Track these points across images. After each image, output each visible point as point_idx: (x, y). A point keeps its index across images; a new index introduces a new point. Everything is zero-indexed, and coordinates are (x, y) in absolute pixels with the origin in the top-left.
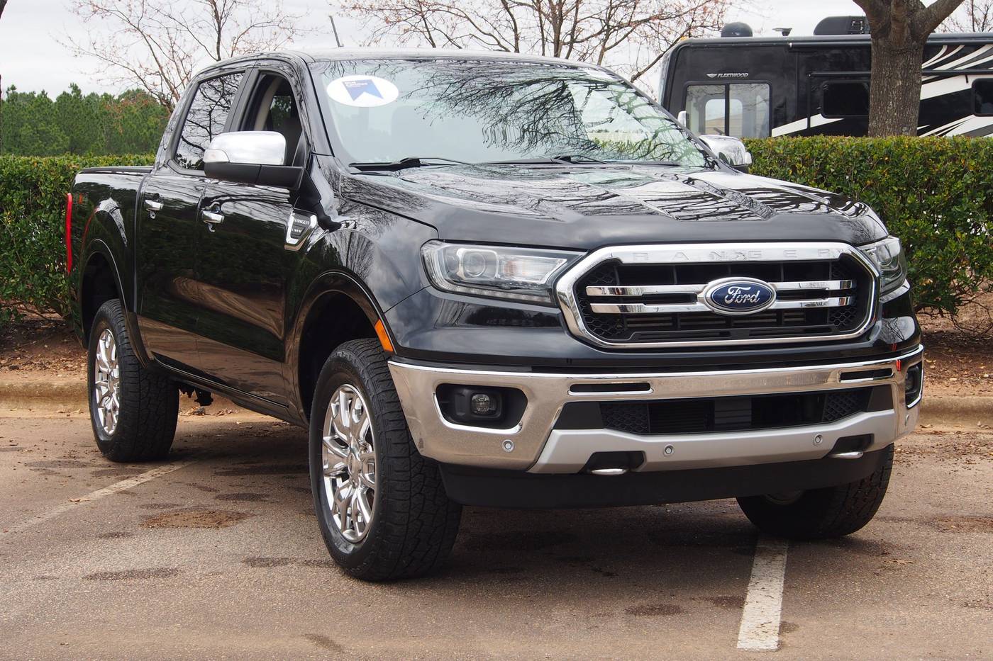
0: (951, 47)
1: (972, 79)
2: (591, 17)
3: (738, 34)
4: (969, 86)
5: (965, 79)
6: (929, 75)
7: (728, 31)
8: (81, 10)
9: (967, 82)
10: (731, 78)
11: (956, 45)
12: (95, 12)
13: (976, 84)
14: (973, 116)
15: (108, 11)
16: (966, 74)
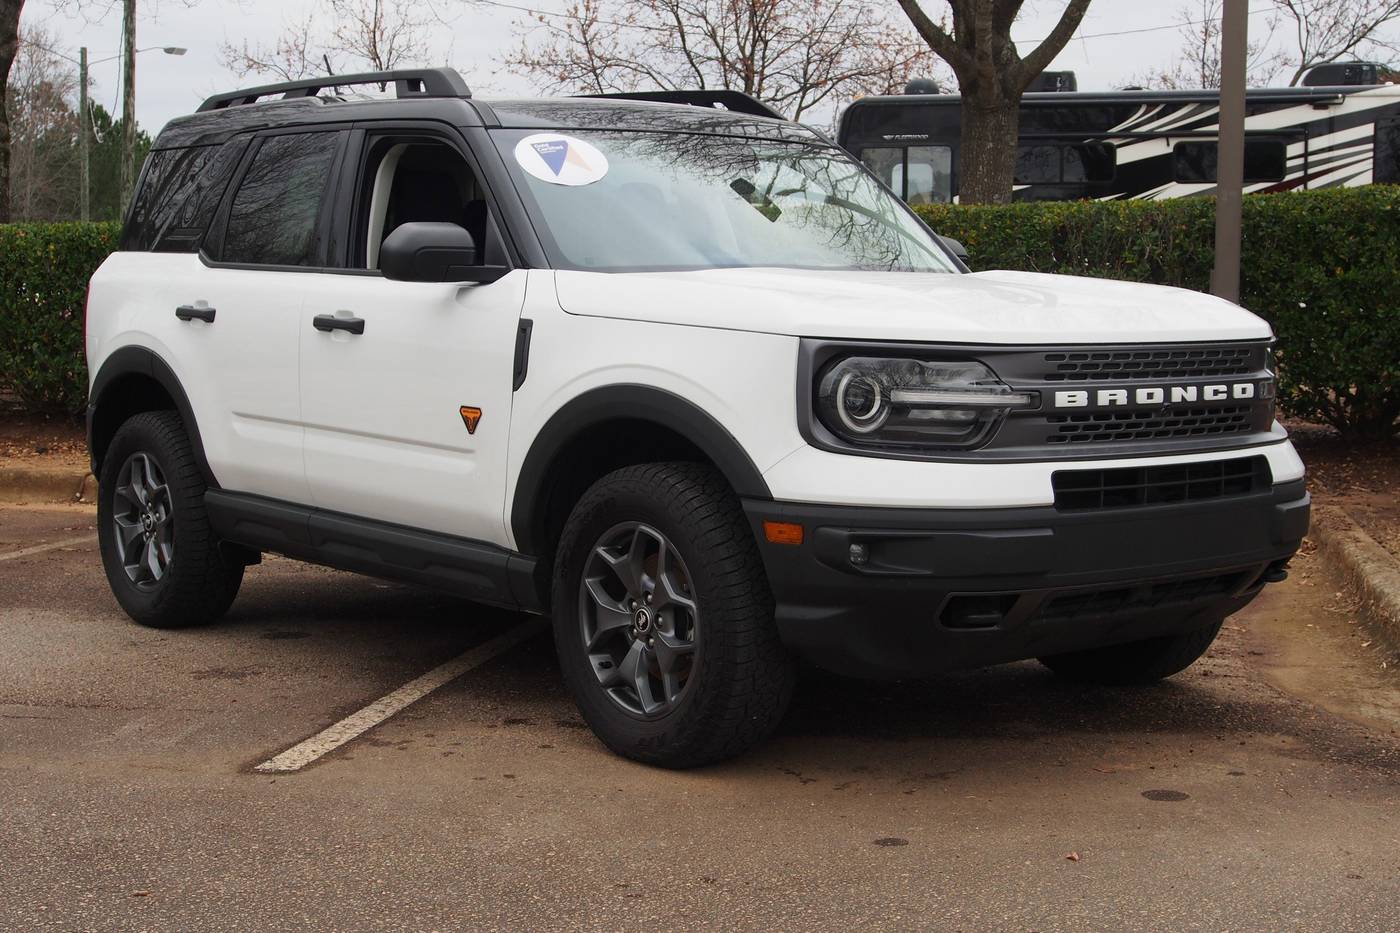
0: (1151, 106)
1: (1173, 142)
2: (778, 73)
3: (922, 91)
4: (1170, 150)
5: (1166, 143)
6: (1126, 137)
7: (913, 88)
8: (235, 64)
9: (1168, 145)
10: (909, 140)
11: (1156, 105)
12: (250, 67)
13: (1178, 147)
14: (1174, 183)
15: (265, 66)
16: (1167, 136)
